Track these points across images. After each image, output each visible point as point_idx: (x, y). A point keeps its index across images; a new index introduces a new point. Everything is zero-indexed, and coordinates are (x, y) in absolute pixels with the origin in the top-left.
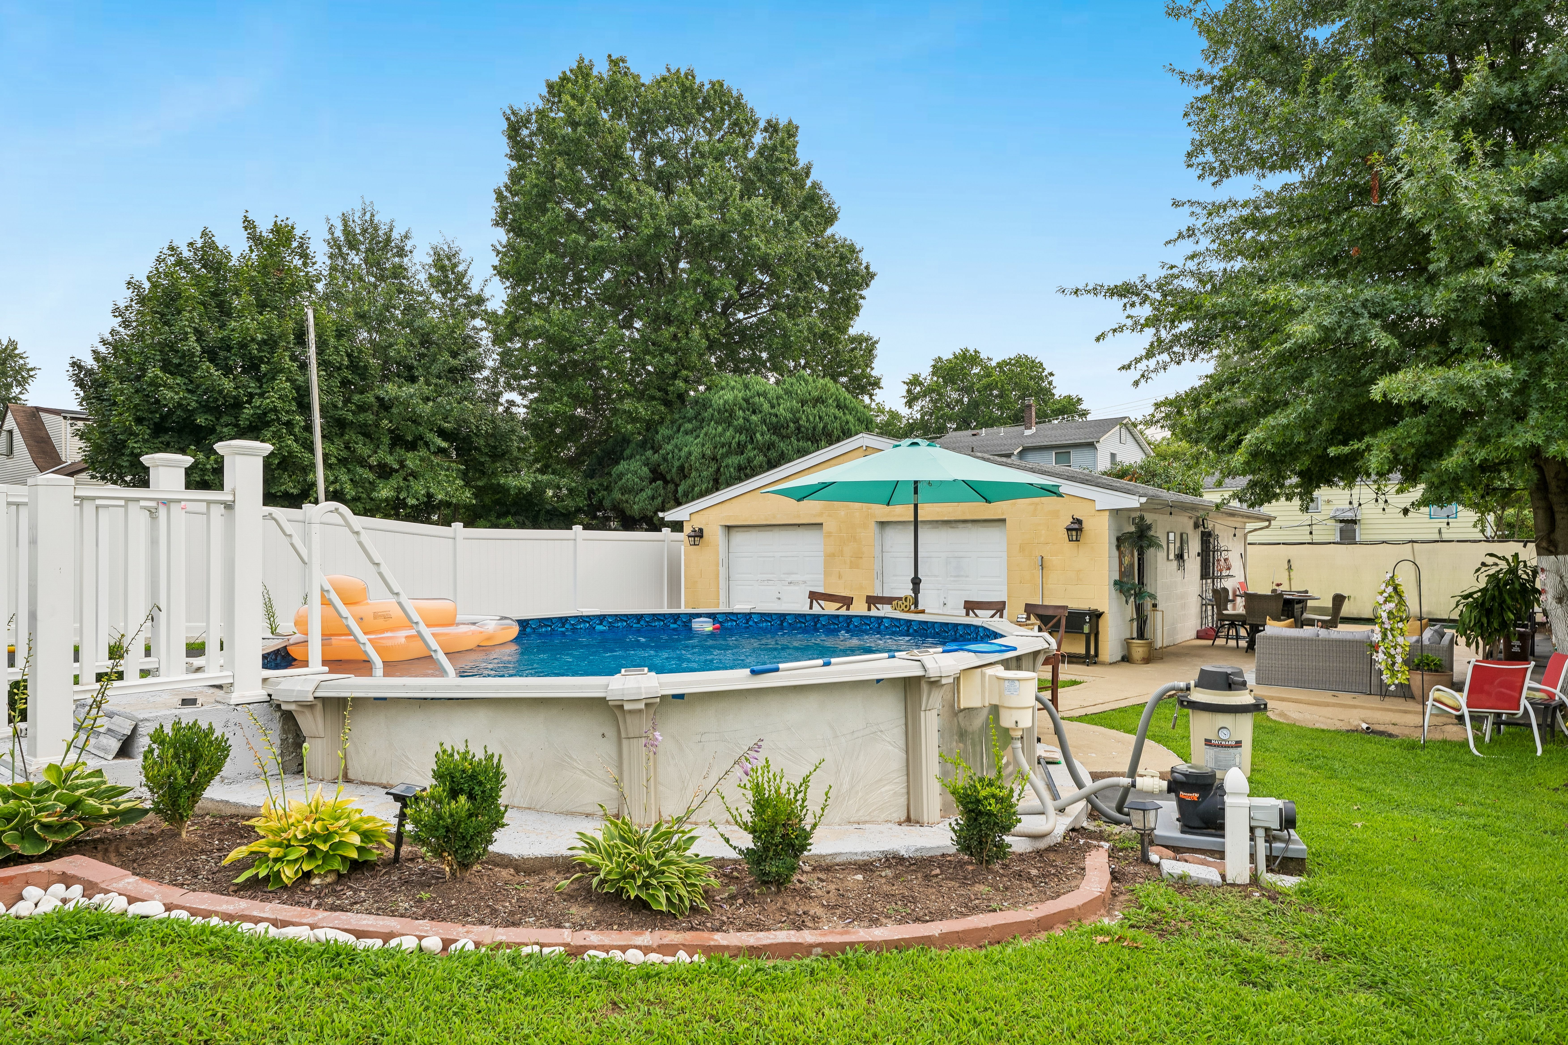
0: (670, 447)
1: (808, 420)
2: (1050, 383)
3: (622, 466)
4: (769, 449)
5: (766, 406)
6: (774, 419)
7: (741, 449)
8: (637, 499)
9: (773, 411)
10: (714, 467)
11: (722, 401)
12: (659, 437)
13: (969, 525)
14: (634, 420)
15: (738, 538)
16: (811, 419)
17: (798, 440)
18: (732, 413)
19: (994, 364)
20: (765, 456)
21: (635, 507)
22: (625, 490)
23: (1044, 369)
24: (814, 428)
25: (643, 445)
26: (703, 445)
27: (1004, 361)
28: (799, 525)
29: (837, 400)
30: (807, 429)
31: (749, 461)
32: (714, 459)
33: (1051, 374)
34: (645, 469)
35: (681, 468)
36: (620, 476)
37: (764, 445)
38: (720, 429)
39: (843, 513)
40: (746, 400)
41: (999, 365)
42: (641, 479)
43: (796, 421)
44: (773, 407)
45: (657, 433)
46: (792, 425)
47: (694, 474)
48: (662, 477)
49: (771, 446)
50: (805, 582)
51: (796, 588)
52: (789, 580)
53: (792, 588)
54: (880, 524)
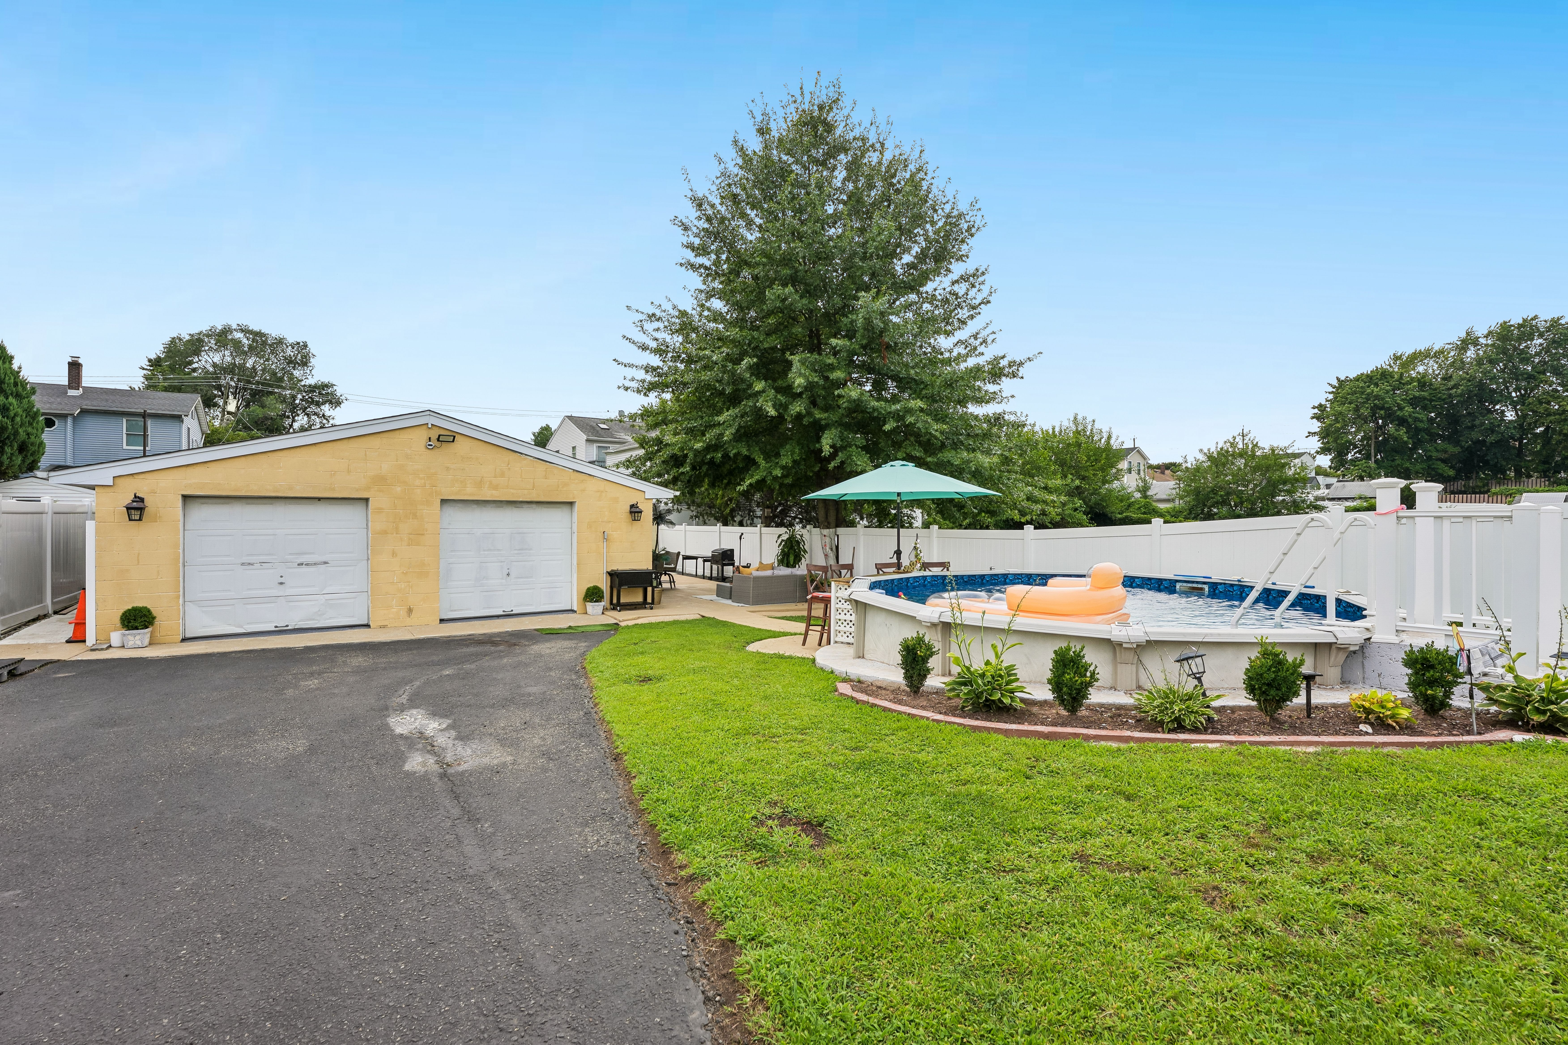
13: (534, 506)
15: (201, 513)
28: (319, 499)
39: (399, 489)
50: (326, 563)
51: (311, 569)
52: (299, 561)
53: (304, 569)
54: (444, 501)
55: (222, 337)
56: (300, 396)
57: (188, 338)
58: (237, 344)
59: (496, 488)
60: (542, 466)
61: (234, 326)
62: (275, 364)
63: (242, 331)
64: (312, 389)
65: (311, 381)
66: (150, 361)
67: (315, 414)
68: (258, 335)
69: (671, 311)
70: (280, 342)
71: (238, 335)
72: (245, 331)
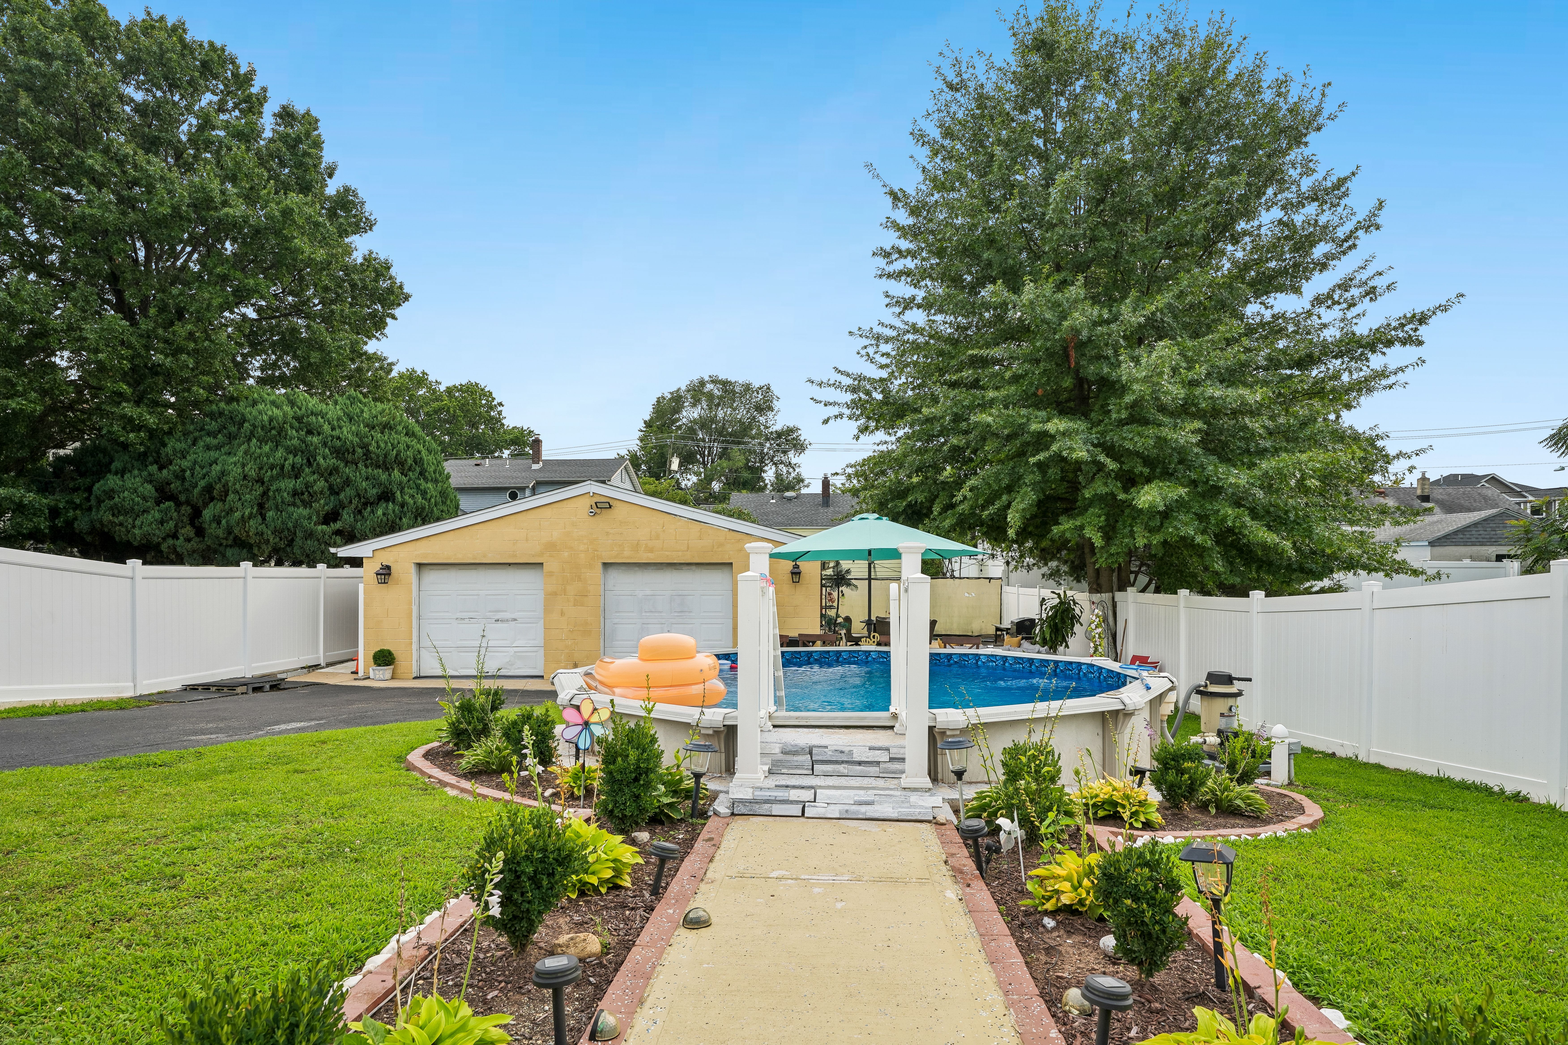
0: (185, 464)
1: (378, 447)
2: (500, 413)
3: (112, 481)
4: (331, 474)
5: (326, 427)
6: (338, 443)
7: (296, 473)
8: (138, 523)
9: (334, 433)
10: (260, 490)
11: (265, 418)
12: (169, 450)
13: (694, 567)
14: (138, 428)
15: (430, 577)
16: (383, 445)
17: (366, 467)
18: (281, 430)
19: (442, 388)
20: (327, 481)
21: (137, 531)
22: (116, 511)
23: (494, 399)
24: (386, 456)
25: (142, 458)
26: (243, 466)
27: (454, 386)
28: (510, 564)
29: (406, 427)
30: (378, 456)
31: (307, 486)
32: (261, 481)
33: (501, 404)
34: (149, 487)
35: (209, 489)
36: (110, 494)
37: (326, 470)
38: (266, 448)
39: (566, 554)
40: (299, 419)
41: (449, 391)
42: (144, 499)
43: (365, 447)
44: (333, 429)
45: (164, 445)
46: (360, 450)
47: (231, 497)
48: (172, 497)
49: (334, 471)
50: (515, 620)
51: (505, 625)
52: (496, 617)
53: (499, 625)
54: (605, 565)
55: (697, 391)
56: (768, 445)
57: (669, 396)
58: (710, 396)
59: (651, 551)
60: (696, 527)
61: (707, 378)
62: (742, 413)
63: (713, 382)
64: (779, 435)
65: (778, 427)
66: (645, 422)
67: (782, 463)
68: (725, 384)
69: (902, 326)
70: (747, 388)
71: (709, 387)
72: (715, 381)
